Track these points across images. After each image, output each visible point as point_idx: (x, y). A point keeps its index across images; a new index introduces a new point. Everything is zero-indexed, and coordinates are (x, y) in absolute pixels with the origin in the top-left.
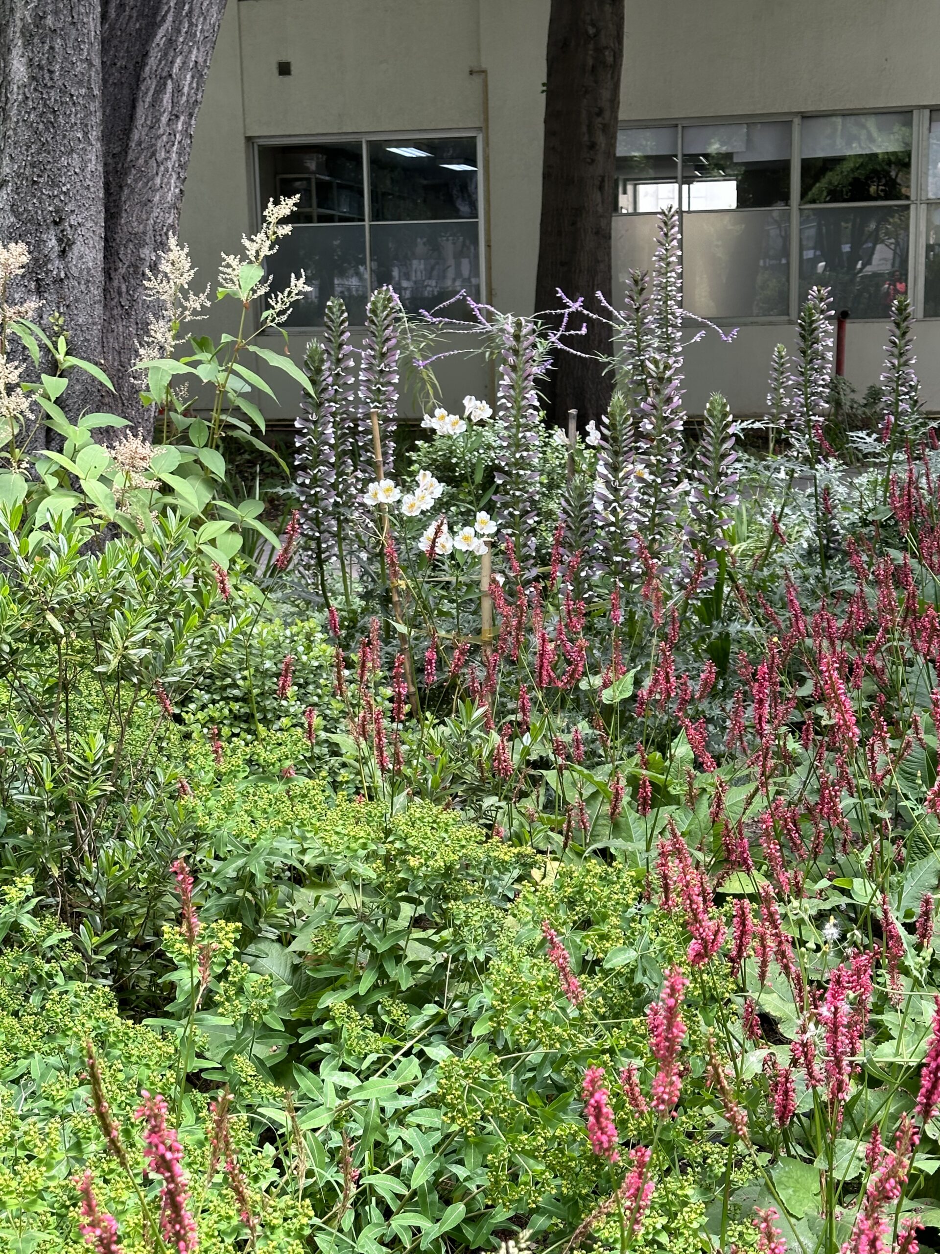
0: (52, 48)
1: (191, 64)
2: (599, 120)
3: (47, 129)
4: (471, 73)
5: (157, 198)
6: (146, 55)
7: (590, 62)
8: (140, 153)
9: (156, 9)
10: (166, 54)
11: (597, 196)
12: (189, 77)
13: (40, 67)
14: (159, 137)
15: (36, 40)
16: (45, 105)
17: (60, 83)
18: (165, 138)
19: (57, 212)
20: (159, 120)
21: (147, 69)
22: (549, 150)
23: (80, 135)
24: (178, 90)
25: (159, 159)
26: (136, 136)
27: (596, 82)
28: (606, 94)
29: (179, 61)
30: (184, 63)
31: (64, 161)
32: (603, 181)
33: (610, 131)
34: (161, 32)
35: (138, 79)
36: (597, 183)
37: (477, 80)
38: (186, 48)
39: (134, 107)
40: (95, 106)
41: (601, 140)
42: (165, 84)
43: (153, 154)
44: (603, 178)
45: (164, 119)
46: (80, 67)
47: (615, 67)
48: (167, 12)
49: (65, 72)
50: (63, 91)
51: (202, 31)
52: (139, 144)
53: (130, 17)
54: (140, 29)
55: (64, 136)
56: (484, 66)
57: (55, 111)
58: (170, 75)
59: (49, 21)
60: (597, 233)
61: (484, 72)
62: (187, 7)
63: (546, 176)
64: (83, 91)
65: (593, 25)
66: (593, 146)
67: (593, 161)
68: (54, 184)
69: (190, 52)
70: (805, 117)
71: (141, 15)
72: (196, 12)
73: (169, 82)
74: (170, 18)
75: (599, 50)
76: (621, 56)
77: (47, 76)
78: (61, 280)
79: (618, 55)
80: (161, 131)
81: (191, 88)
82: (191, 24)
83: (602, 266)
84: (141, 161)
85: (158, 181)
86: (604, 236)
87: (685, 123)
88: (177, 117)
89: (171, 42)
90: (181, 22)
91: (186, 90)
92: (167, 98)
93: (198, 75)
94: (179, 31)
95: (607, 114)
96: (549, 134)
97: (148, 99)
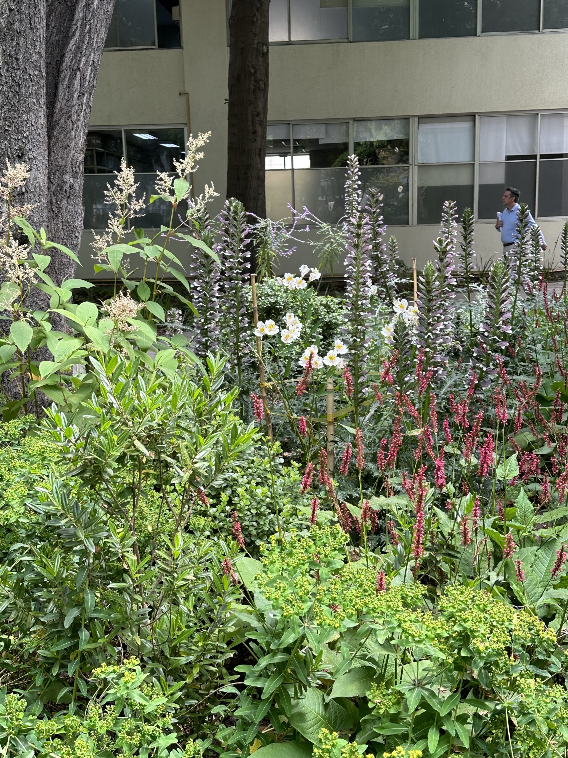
0: (18, 44)
1: (91, 62)
2: (258, 118)
3: (14, 96)
4: (180, 94)
5: (72, 145)
6: (63, 56)
7: (252, 87)
8: (61, 116)
9: (69, 28)
10: (76, 56)
11: (258, 159)
12: (89, 70)
13: (10, 56)
14: (73, 106)
15: (8, 38)
16: (13, 81)
17: (23, 66)
18: (76, 107)
19: (20, 149)
20: (72, 96)
21: (64, 64)
22: (231, 134)
23: (35, 101)
24: (83, 78)
25: (73, 120)
26: (58, 106)
27: (255, 98)
28: (261, 105)
29: (83, 60)
30: (87, 61)
31: (25, 117)
32: (260, 151)
33: (264, 124)
34: (72, 42)
35: (59, 71)
36: (257, 152)
37: (184, 98)
38: (87, 53)
39: (56, 88)
40: (43, 82)
41: (259, 129)
42: (76, 74)
43: (70, 117)
44: (260, 149)
45: (76, 95)
46: (35, 57)
47: (265, 90)
48: (76, 30)
49: (25, 58)
50: (25, 71)
51: (97, 42)
52: (61, 110)
53: (52, 33)
54: (59, 40)
55: (25, 101)
56: (187, 91)
57: (19, 85)
58: (79, 69)
59: (17, 26)
60: (258, 179)
61: (187, 94)
62: (87, 27)
63: (230, 148)
64: (36, 72)
65: (254, 68)
66: (255, 132)
67: (255, 140)
68: (18, 131)
69: (90, 55)
70: (355, 120)
71: (59, 32)
72: (93, 31)
73: (78, 73)
74: (77, 34)
75: (256, 81)
76: (268, 85)
77: (15, 62)
78: (23, 193)
79: (266, 84)
80: (74, 103)
81: (91, 77)
82: (90, 38)
83: (261, 196)
84: (62, 121)
85: (73, 133)
86: (261, 180)
87: (294, 123)
88: (83, 94)
89: (78, 48)
90: (84, 36)
91: (88, 78)
92: (77, 82)
93: (94, 70)
94: (83, 42)
95: (262, 116)
96: (231, 125)
97: (66, 83)
